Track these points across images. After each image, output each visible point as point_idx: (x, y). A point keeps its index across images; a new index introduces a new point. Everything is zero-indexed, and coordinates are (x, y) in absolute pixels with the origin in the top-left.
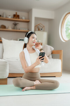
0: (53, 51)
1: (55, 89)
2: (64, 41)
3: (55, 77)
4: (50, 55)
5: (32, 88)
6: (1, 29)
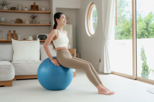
6: (16, 24)
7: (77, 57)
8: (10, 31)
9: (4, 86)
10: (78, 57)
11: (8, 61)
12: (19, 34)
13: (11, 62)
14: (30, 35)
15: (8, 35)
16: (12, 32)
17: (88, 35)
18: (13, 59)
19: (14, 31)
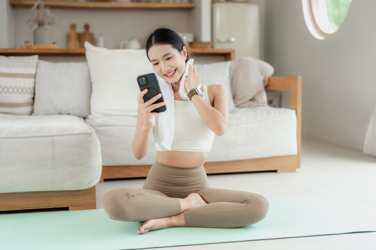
0: (269, 79)
1: (253, 225)
2: (320, 38)
3: (275, 171)
4: (259, 93)
5: (174, 220)
6: (92, 4)
7: (270, 103)
8: (73, 26)
9: (67, 209)
10: (274, 102)
11: (75, 115)
12: (101, 35)
13: (84, 119)
14: (131, 38)
15: (68, 37)
16: (80, 29)
17: (311, 35)
18: (89, 108)
19: (87, 27)
